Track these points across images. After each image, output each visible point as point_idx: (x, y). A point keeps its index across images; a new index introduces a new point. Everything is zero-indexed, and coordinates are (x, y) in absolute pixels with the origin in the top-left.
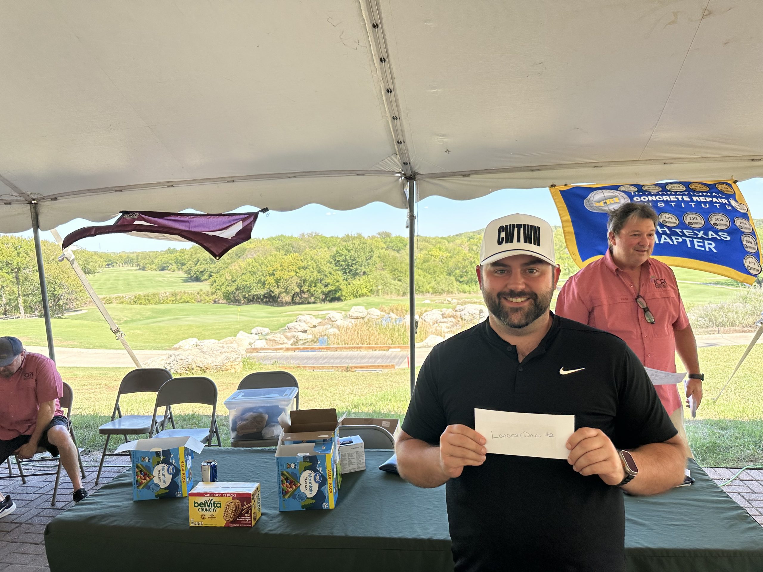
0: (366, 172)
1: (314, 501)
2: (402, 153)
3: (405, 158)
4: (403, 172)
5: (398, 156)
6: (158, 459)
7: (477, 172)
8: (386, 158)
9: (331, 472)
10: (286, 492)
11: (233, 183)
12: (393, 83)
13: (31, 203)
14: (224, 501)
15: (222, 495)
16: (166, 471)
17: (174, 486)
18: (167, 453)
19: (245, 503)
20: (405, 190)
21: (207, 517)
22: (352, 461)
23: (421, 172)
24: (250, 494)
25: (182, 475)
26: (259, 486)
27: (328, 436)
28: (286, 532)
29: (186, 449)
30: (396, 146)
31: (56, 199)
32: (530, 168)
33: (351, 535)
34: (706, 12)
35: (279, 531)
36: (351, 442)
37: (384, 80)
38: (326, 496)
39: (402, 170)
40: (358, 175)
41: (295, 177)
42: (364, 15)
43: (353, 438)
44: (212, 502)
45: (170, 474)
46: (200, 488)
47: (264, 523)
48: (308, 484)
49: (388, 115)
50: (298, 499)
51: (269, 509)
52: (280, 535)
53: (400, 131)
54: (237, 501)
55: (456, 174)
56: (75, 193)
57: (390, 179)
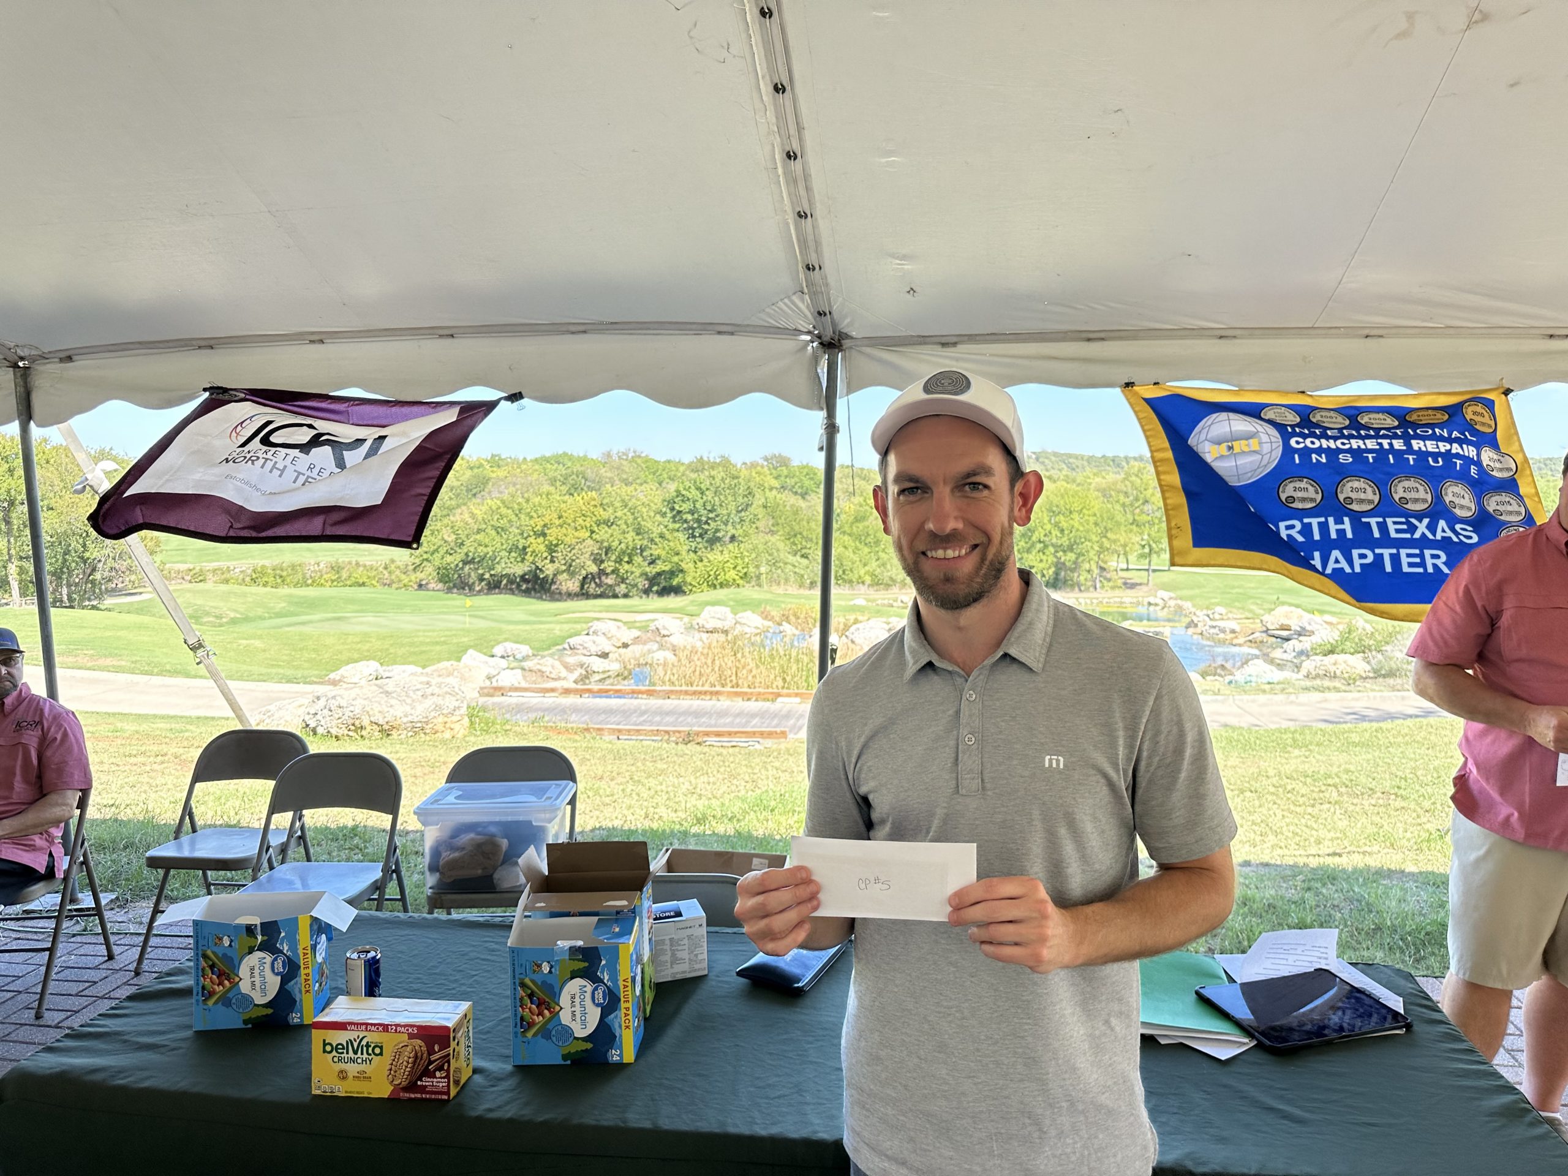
0: (737, 329)
1: (589, 1046)
2: (814, 291)
3: (822, 303)
4: (816, 332)
5: (807, 297)
6: (250, 941)
7: (972, 338)
8: (782, 300)
9: (629, 984)
10: (528, 1023)
11: (450, 341)
12: (800, 139)
13: (15, 366)
14: (390, 1042)
15: (385, 1028)
16: (268, 966)
17: (284, 1000)
18: (271, 929)
19: (436, 1048)
20: (819, 371)
21: (350, 1075)
22: (679, 955)
23: (854, 334)
24: (447, 1028)
25: (303, 977)
26: (468, 1010)
27: (625, 903)
28: (523, 1116)
29: (315, 920)
30: (802, 276)
31: (70, 359)
32: (1085, 335)
33: (666, 1127)
34: (1477, 16)
35: (509, 1112)
36: (679, 914)
37: (782, 132)
38: (617, 1034)
39: (814, 327)
40: (719, 333)
41: (585, 332)
43: (683, 905)
44: (364, 1043)
45: (277, 974)
46: (342, 1009)
47: (477, 1093)
48: (578, 1009)
49: (788, 207)
50: (554, 1039)
51: (492, 1060)
52: (511, 1121)
53: (811, 244)
54: (419, 1042)
55: (928, 339)
56: (110, 348)
57: (789, 344)
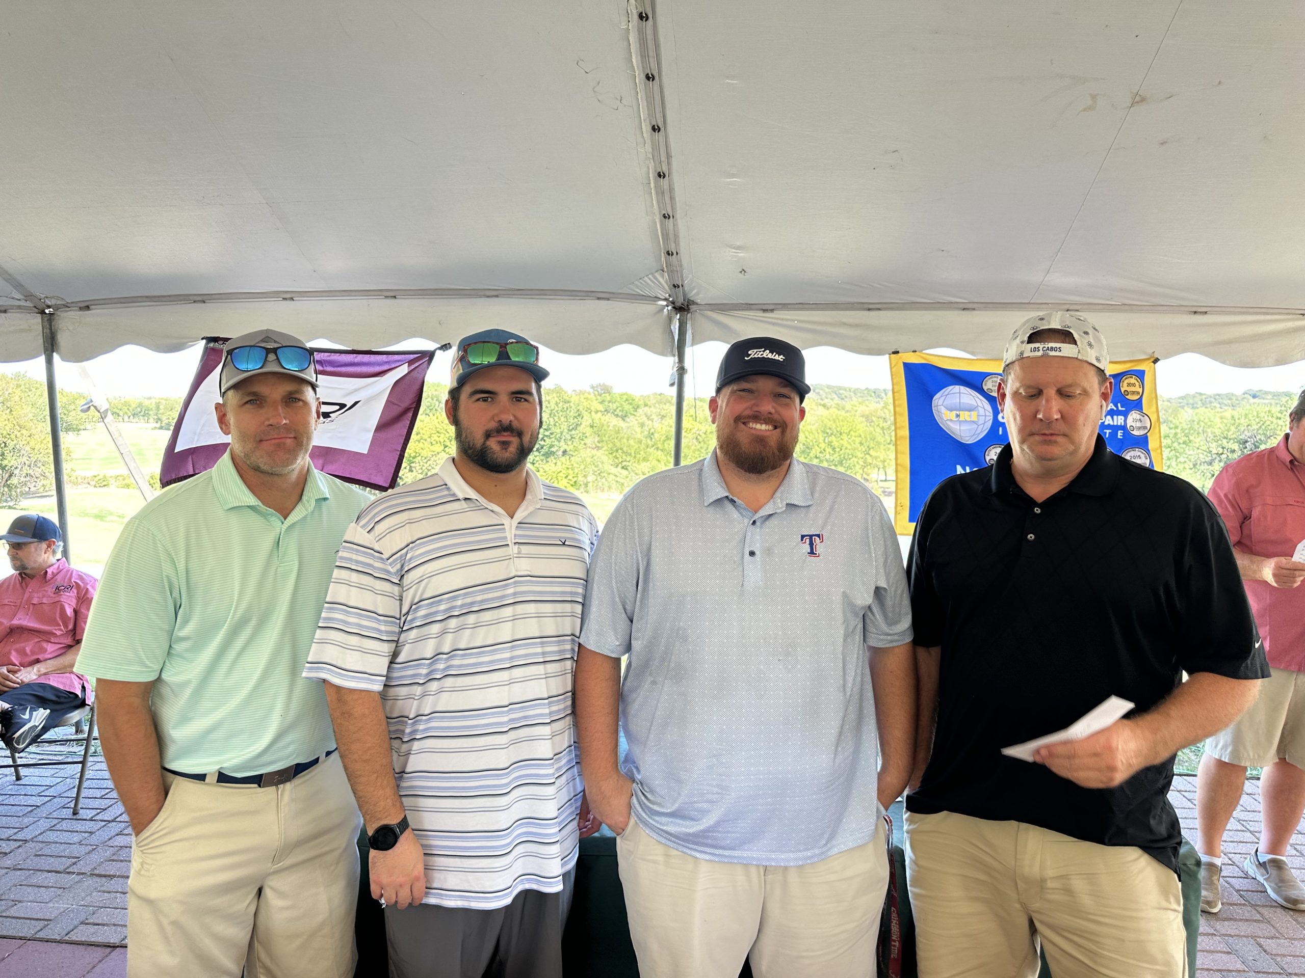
0: (612, 296)
2: (672, 270)
3: (677, 279)
4: (671, 299)
5: (666, 274)
7: (785, 306)
8: (647, 276)
11: (393, 300)
12: (669, 164)
13: (42, 312)
20: (672, 327)
23: (699, 301)
30: (663, 259)
31: (87, 308)
32: (866, 306)
34: (1138, 99)
37: (656, 158)
39: (670, 296)
40: (599, 299)
41: (497, 296)
42: (634, 60)
49: (656, 210)
53: (671, 236)
55: (753, 307)
56: (123, 300)
57: (649, 308)
